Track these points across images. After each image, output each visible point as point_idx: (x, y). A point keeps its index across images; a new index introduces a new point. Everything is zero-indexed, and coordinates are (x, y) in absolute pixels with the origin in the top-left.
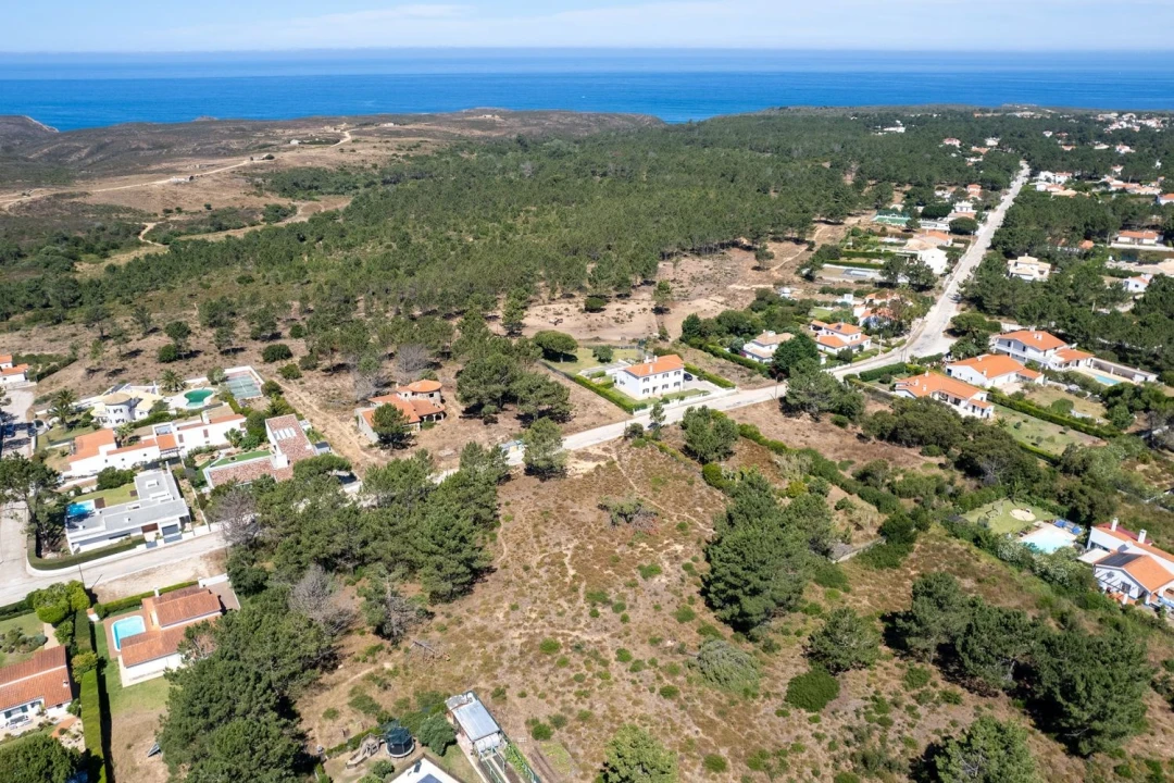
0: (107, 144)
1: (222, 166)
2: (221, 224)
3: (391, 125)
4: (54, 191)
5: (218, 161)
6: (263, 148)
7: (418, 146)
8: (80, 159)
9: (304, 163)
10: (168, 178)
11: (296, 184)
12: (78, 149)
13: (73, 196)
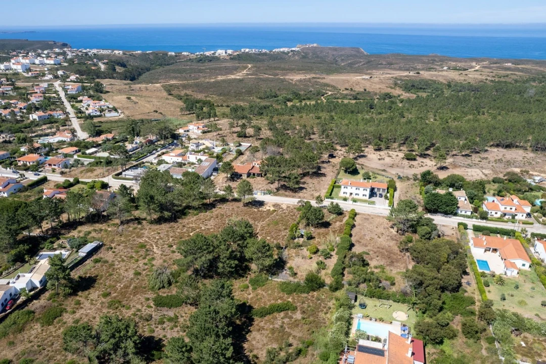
0: (372, 61)
1: (394, 74)
2: (357, 97)
3: (510, 64)
4: (314, 76)
5: (395, 72)
6: (415, 69)
7: (507, 76)
8: (359, 66)
9: (432, 77)
10: (362, 76)
11: (413, 86)
12: (361, 62)
13: (319, 78)
